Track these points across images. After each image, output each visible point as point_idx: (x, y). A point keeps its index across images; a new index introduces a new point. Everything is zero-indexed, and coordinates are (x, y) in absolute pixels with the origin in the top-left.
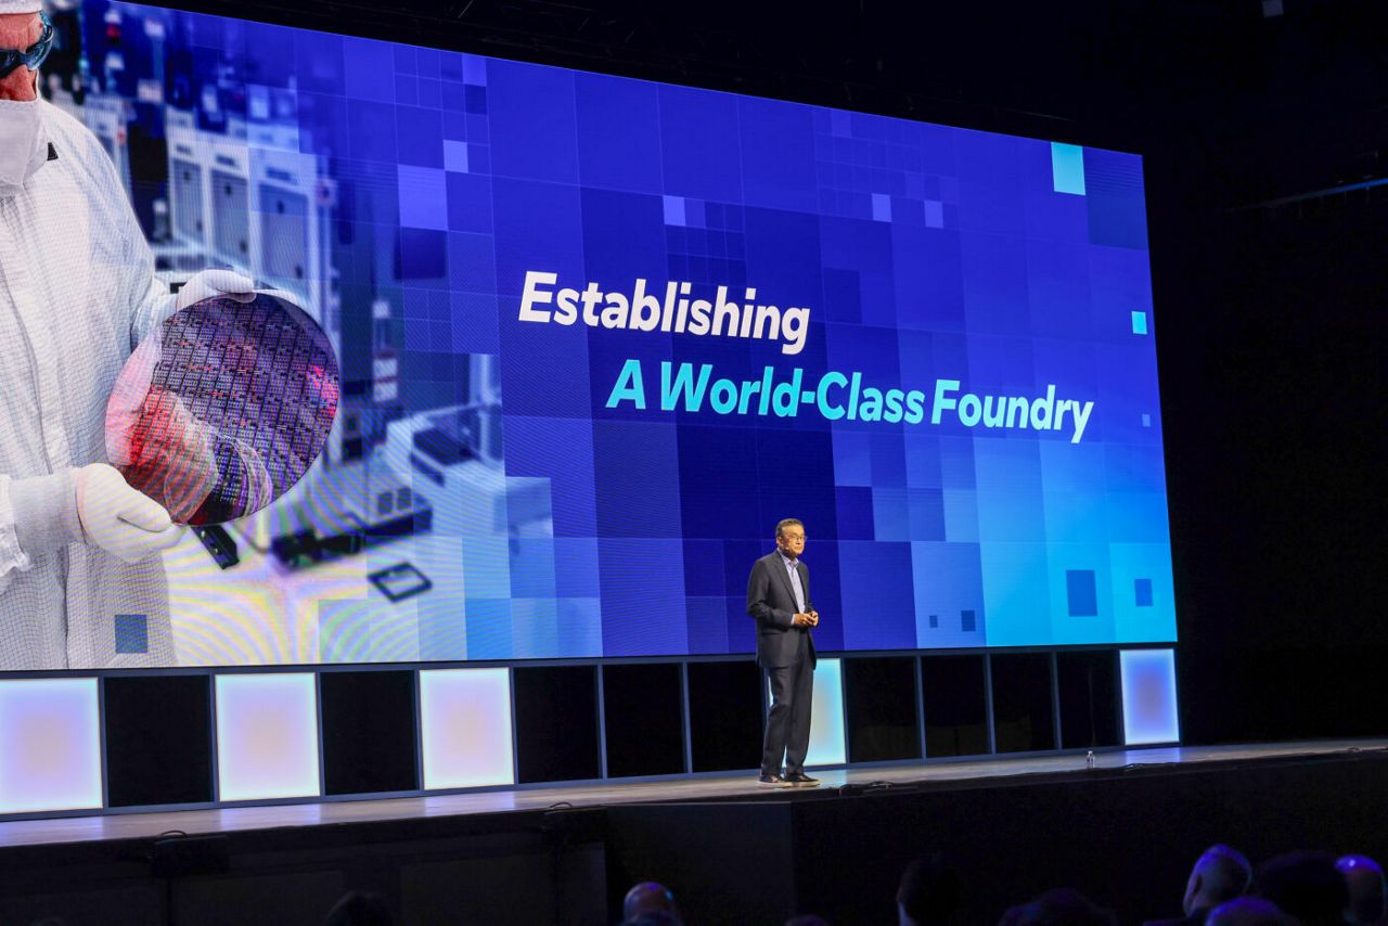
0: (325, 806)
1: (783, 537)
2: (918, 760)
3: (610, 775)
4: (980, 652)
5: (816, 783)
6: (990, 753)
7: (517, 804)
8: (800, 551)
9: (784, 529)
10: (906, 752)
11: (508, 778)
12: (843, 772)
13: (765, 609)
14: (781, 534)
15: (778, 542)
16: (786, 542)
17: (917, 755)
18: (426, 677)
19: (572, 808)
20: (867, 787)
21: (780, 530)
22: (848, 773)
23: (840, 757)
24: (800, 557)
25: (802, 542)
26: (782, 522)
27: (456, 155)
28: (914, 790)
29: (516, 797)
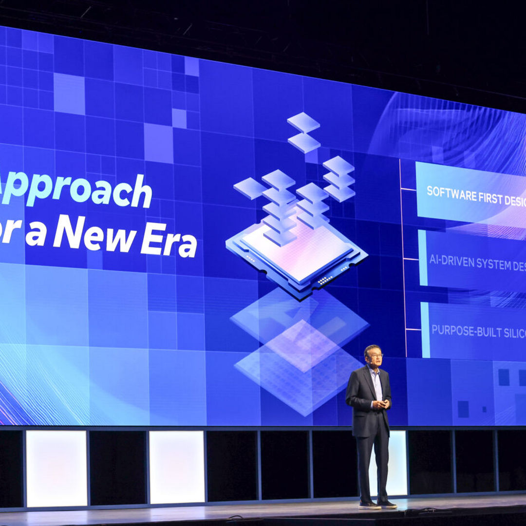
0: (91, 512)
1: (368, 356)
2: (452, 494)
3: (263, 498)
4: (490, 429)
5: (394, 507)
6: (496, 491)
7: (207, 516)
8: (380, 364)
9: (368, 352)
10: (443, 489)
11: (202, 498)
12: (405, 500)
13: (356, 400)
14: (367, 355)
15: (366, 360)
16: (370, 359)
17: (451, 491)
18: (153, 436)
19: (242, 519)
20: (422, 511)
21: (366, 352)
22: (409, 501)
23: (404, 491)
24: (380, 367)
25: (381, 358)
26: (367, 348)
27: (180, 118)
28: (450, 514)
29: (206, 510)
